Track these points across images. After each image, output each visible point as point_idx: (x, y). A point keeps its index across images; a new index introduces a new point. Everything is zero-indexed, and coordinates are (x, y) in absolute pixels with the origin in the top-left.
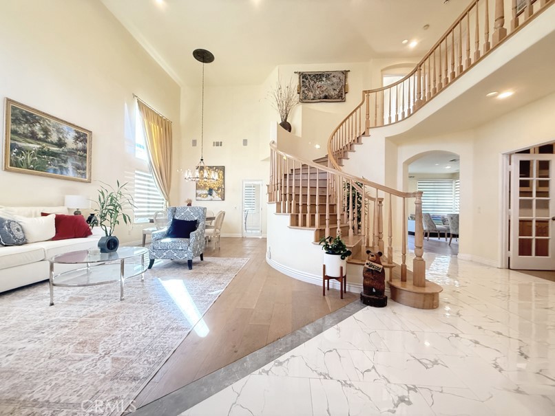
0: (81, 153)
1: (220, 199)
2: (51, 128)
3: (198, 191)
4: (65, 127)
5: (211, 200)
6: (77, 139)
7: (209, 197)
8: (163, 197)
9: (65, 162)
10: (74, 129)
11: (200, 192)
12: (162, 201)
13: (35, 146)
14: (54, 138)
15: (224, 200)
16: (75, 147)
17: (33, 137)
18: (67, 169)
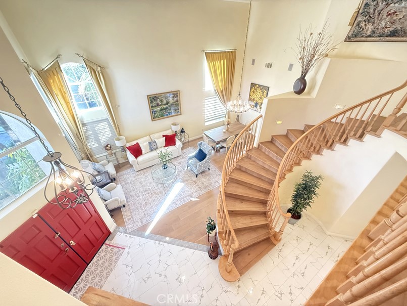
0: (176, 103)
2: (163, 98)
3: (249, 102)
4: (168, 95)
6: (173, 97)
7: (255, 108)
9: (170, 110)
10: (171, 93)
13: (159, 108)
14: (165, 102)
16: (173, 101)
17: (158, 105)
18: (171, 112)
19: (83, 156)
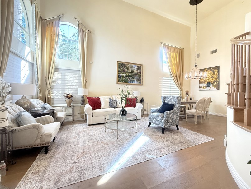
0: (139, 74)
1: (216, 89)
2: (129, 67)
3: (200, 85)
4: (134, 66)
5: (209, 90)
6: (137, 69)
7: (208, 88)
8: (178, 89)
9: (134, 78)
10: (136, 65)
11: (201, 85)
12: (178, 92)
13: (125, 75)
14: (130, 70)
15: (219, 90)
16: (137, 72)
17: (124, 71)
18: (134, 81)
19: (40, 95)
